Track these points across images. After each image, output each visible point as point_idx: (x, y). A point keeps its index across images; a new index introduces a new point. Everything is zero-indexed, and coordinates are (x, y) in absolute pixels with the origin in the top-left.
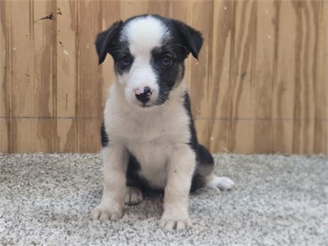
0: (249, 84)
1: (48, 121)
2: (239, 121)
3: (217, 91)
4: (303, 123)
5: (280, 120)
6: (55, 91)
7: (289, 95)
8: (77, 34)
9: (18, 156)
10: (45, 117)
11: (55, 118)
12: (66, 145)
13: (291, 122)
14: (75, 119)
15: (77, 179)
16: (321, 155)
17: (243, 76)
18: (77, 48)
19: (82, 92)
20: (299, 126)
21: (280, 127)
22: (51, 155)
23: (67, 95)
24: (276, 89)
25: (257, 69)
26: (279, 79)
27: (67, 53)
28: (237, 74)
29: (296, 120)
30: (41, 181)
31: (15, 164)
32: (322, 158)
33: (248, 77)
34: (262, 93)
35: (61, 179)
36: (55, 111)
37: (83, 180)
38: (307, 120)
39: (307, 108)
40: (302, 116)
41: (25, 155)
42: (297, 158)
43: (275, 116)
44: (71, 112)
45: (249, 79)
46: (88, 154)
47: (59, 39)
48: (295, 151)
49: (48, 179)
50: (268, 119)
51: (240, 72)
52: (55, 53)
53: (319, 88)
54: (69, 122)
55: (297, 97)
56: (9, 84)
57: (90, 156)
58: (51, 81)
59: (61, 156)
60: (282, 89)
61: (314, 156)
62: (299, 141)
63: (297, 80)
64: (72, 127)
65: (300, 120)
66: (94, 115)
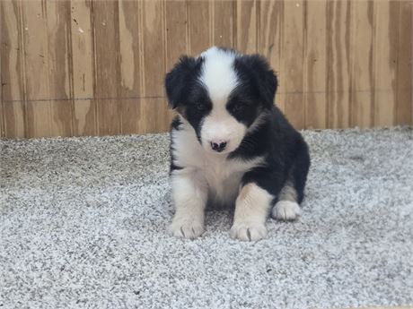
0: (277, 56)
1: (65, 102)
4: (336, 94)
5: (311, 92)
6: (71, 71)
7: (321, 67)
8: (92, 10)
9: (37, 141)
10: (61, 100)
11: (72, 99)
12: (85, 128)
13: (324, 95)
14: (93, 100)
15: (101, 166)
16: (357, 128)
17: (271, 47)
18: (92, 25)
19: (99, 71)
20: (333, 98)
21: (312, 100)
22: (70, 139)
23: (84, 75)
24: (306, 60)
25: (285, 40)
26: (309, 50)
27: (82, 31)
28: (264, 46)
29: (329, 93)
30: (68, 170)
31: (36, 151)
32: (356, 132)
33: (276, 48)
34: (292, 65)
35: (86, 167)
36: (72, 93)
37: (108, 167)
38: (341, 92)
39: (340, 79)
40: (336, 88)
41: (43, 140)
42: (329, 133)
43: (306, 89)
44: (89, 93)
45: (278, 50)
46: (108, 137)
47: (73, 16)
48: (329, 125)
49: (74, 167)
50: (299, 92)
51: (267, 44)
52: (69, 32)
53: (353, 57)
54: (88, 103)
55: (329, 68)
56: (23, 66)
57: (111, 138)
58: (66, 61)
59: (81, 140)
60: (313, 61)
61: (347, 130)
62: (332, 115)
63: (329, 50)
64: (91, 109)
65: (332, 92)
66: (113, 95)
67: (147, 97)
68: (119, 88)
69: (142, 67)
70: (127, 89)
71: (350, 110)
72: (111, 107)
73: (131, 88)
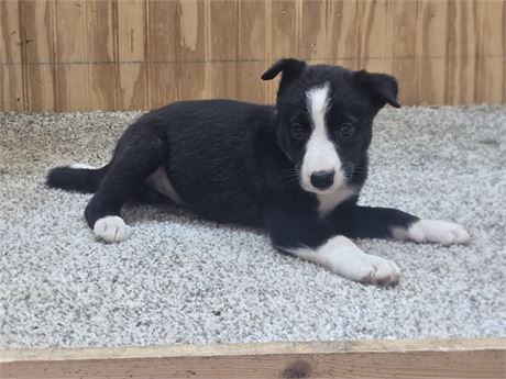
0: (384, 9)
1: (107, 66)
2: (370, 61)
3: (339, 19)
4: (458, 60)
5: (427, 57)
6: (116, 25)
7: (439, 23)
9: (70, 116)
10: (103, 62)
11: (117, 62)
12: (132, 101)
13: (443, 61)
14: (144, 64)
16: (484, 105)
19: (152, 26)
20: (454, 65)
21: (427, 67)
22: (114, 114)
23: (132, 31)
24: (421, 15)
26: (425, 2)
29: (450, 59)
31: (70, 128)
32: (483, 110)
34: (403, 21)
36: (117, 54)
38: (465, 57)
39: (464, 41)
40: (458, 52)
41: (78, 114)
42: (448, 110)
43: (420, 52)
44: (139, 54)
48: (448, 100)
50: (411, 57)
53: (481, 12)
54: (137, 68)
55: (450, 26)
56: (53, 18)
58: (110, 12)
59: (128, 115)
60: (430, 16)
61: (472, 107)
62: (453, 88)
64: (141, 75)
65: (454, 57)
66: (170, 57)
67: (214, 61)
68: (178, 48)
69: (208, 22)
70: (189, 49)
71: (476, 79)
72: (167, 73)
73: (193, 48)
